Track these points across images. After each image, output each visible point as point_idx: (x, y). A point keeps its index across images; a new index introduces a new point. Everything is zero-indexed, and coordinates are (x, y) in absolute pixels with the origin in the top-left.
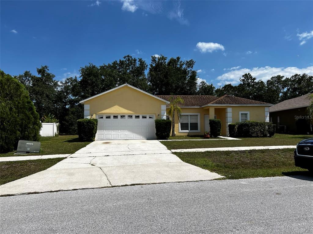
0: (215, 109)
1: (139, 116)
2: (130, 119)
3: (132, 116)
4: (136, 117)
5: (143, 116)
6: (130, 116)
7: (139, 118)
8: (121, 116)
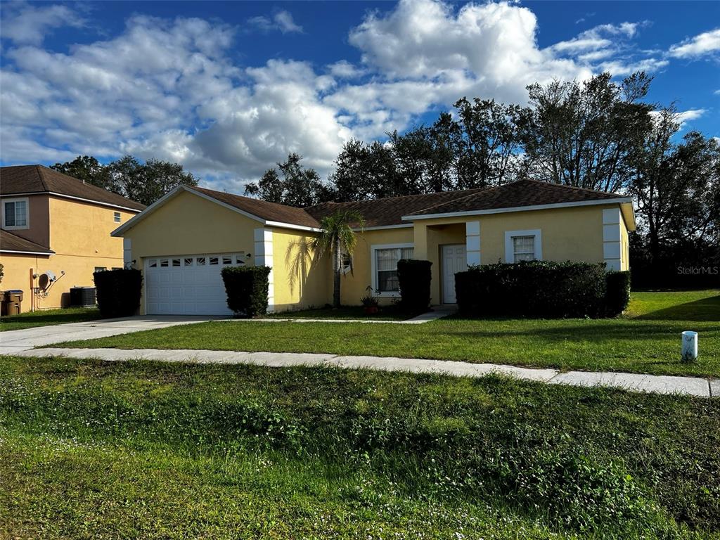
1: (216, 260)
2: (201, 267)
3: (204, 260)
4: (211, 261)
5: (224, 259)
6: (201, 259)
7: (217, 263)
8: (186, 261)
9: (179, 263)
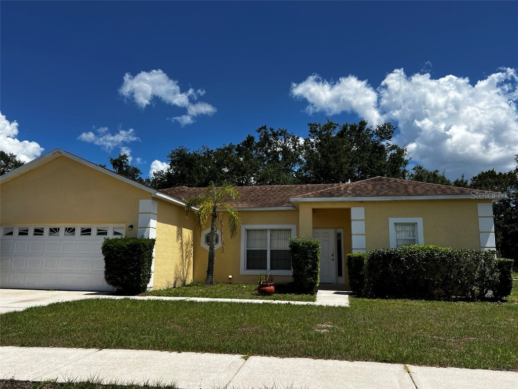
0: (314, 210)
1: (89, 230)
2: (70, 238)
3: (74, 230)
4: (82, 232)
5: (99, 230)
6: (70, 229)
7: (90, 234)
8: (51, 230)
9: (43, 232)
